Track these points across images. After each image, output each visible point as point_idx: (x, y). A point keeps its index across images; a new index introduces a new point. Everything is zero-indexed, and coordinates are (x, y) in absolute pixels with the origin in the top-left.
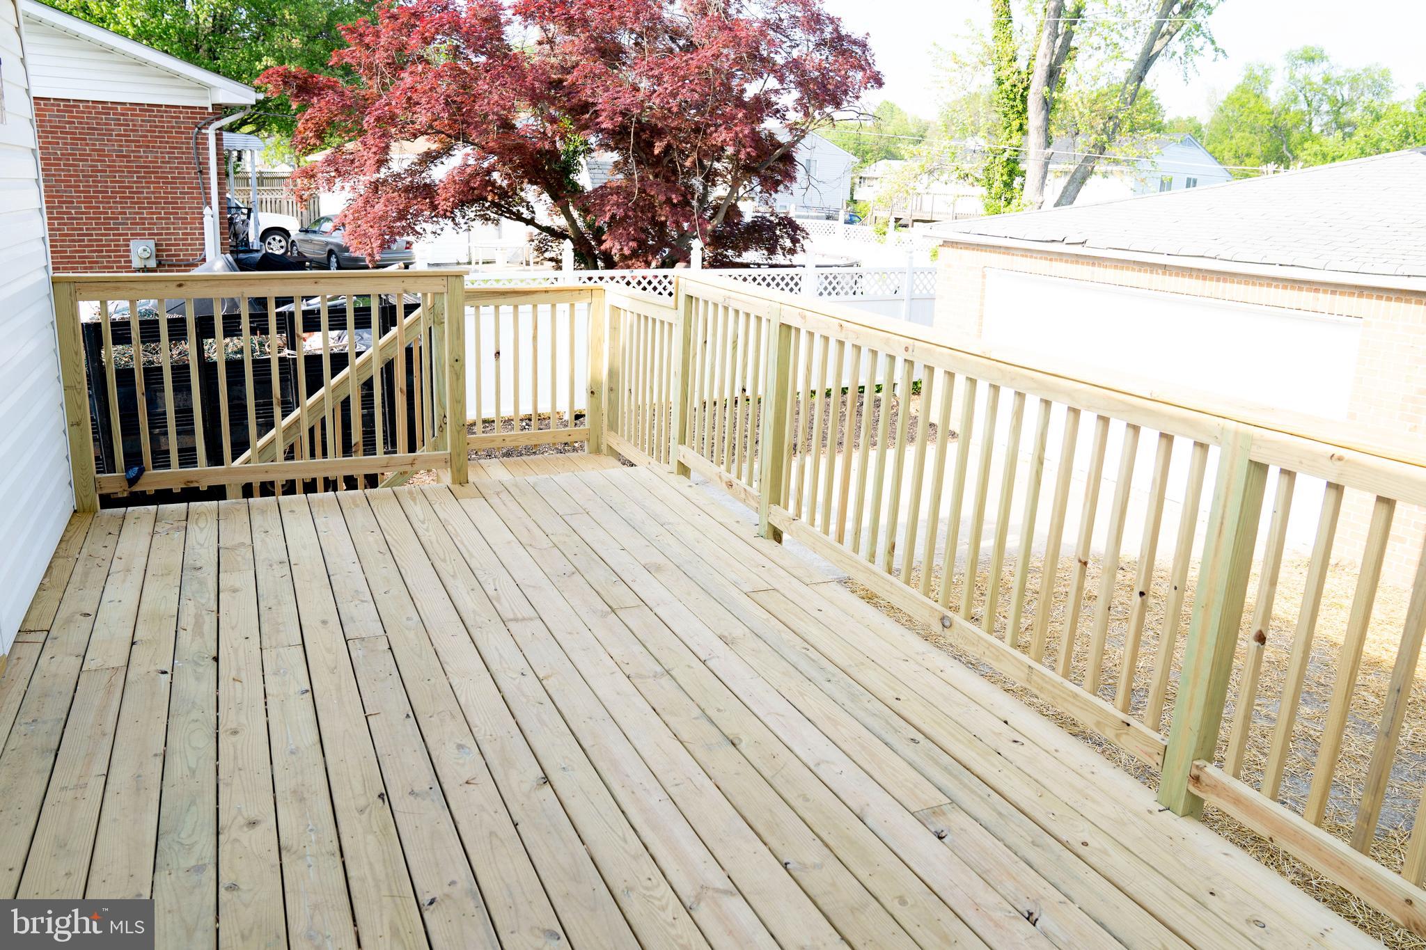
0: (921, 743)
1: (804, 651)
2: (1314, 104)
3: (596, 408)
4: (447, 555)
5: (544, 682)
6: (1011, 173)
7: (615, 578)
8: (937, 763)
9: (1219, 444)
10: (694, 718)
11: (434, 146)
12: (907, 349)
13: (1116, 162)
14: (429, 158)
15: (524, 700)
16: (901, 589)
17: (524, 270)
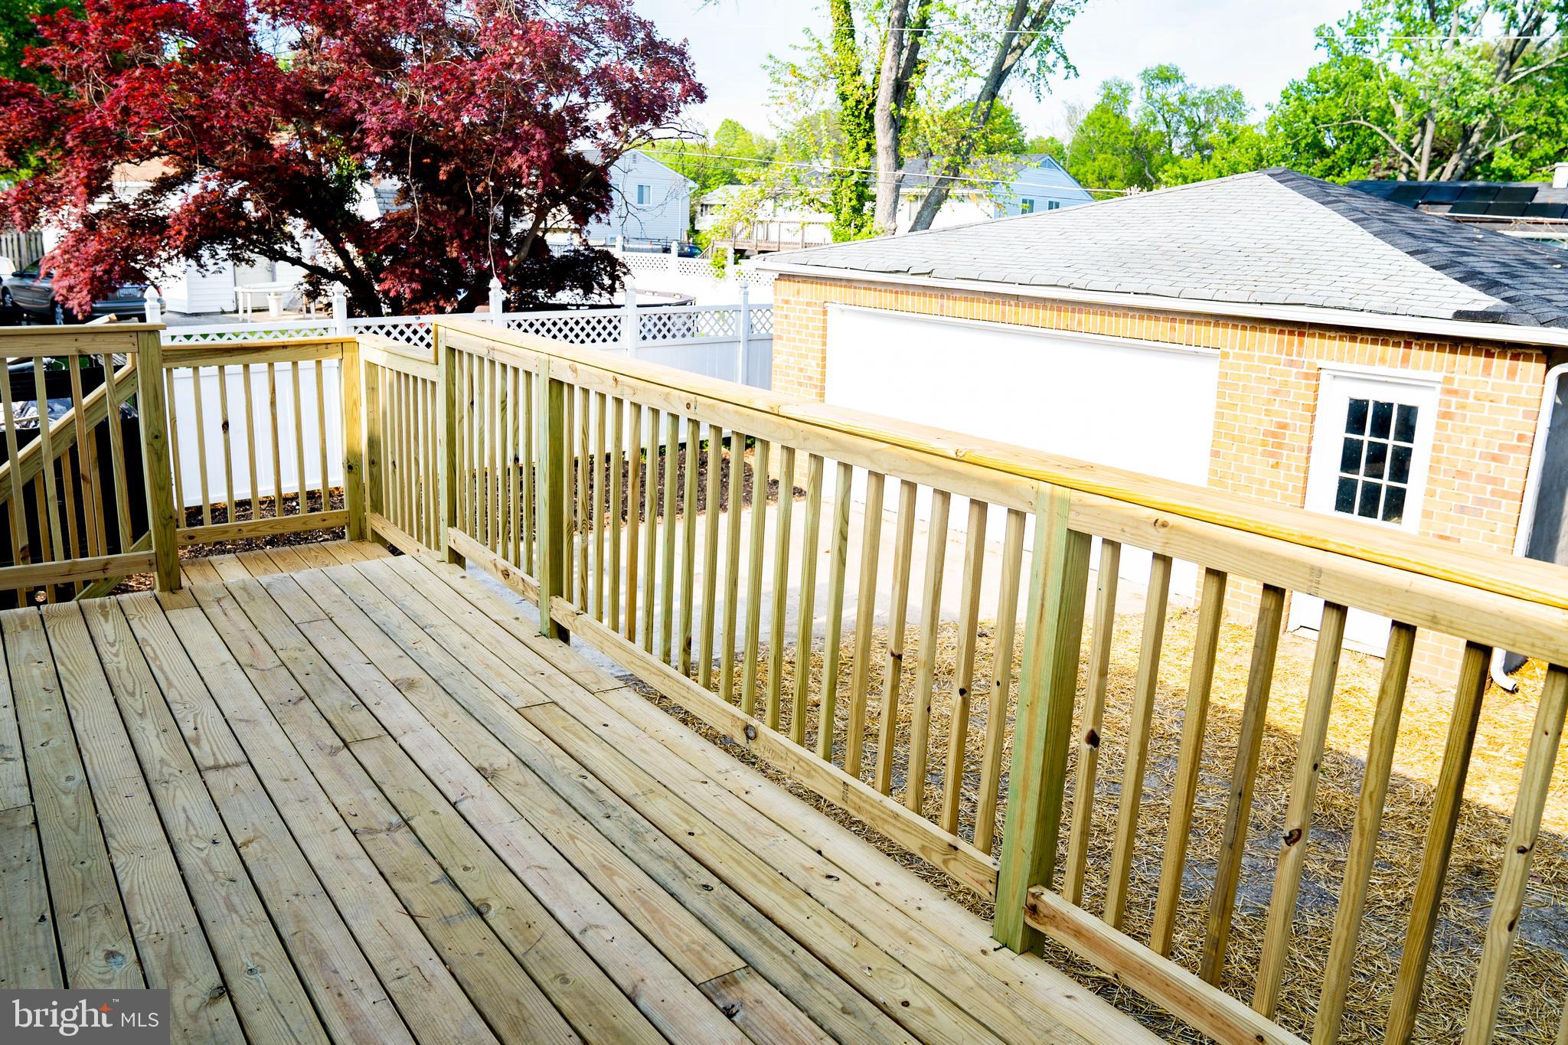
0: (716, 889)
1: (581, 780)
2: (1173, 125)
3: (355, 485)
4: (138, 685)
5: (242, 851)
6: (861, 198)
7: (354, 701)
8: (733, 915)
9: (1035, 512)
10: (433, 883)
11: (171, 171)
12: (688, 406)
13: (972, 186)
14: (165, 185)
15: (210, 878)
16: (698, 694)
17: (304, 319)
